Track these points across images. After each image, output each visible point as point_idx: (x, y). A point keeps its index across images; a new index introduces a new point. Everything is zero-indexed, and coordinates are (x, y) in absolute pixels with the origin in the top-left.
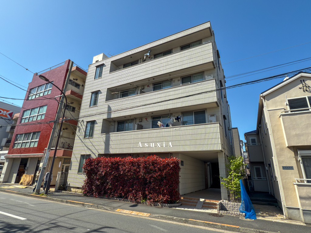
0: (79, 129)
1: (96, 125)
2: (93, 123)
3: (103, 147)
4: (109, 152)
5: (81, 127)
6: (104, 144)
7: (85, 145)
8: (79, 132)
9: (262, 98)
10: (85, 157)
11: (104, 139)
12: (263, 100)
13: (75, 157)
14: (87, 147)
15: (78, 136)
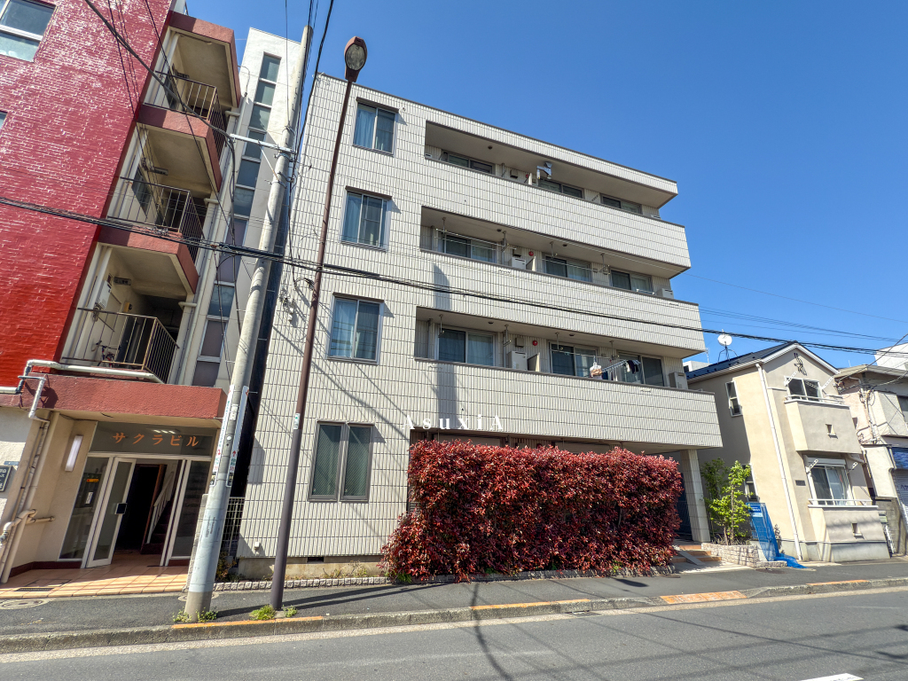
1: (384, 321)
2: (371, 307)
3: (433, 405)
5: (301, 306)
7: (335, 384)
8: (295, 326)
9: (757, 365)
10: (345, 433)
11: (433, 376)
12: (760, 369)
13: (280, 429)
14: (348, 394)
15: (288, 341)
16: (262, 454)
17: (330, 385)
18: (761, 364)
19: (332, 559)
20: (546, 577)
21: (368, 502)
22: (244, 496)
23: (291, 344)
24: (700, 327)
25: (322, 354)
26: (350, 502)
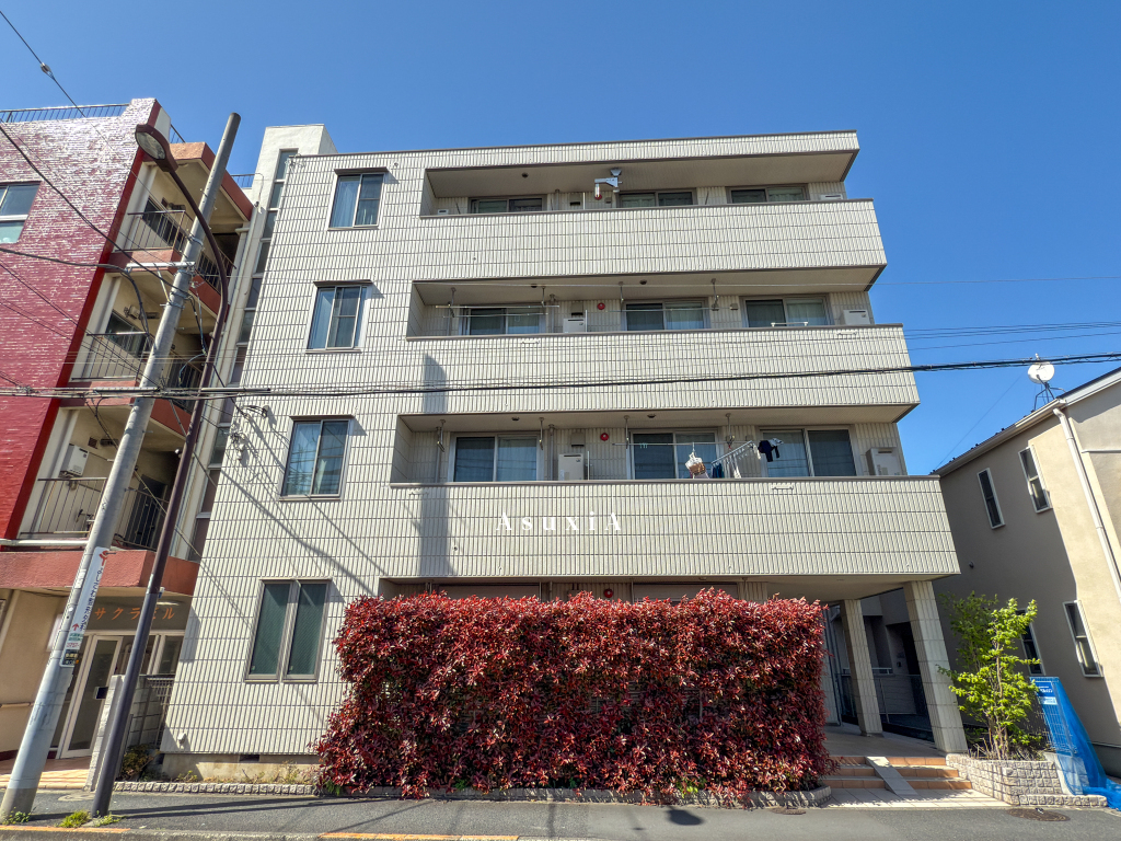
0: (243, 451)
1: (353, 441)
2: (337, 426)
3: (412, 545)
4: (449, 569)
5: (254, 439)
6: (414, 532)
7: (287, 531)
8: (245, 465)
9: (1056, 411)
10: (294, 593)
11: (415, 507)
12: (1062, 418)
13: (219, 593)
14: (302, 543)
15: (236, 484)
16: (198, 624)
17: (281, 533)
18: (1064, 409)
19: (269, 758)
20: (556, 798)
21: (316, 683)
22: (173, 676)
23: (239, 488)
24: (909, 365)
25: (273, 495)
26: (294, 683)
